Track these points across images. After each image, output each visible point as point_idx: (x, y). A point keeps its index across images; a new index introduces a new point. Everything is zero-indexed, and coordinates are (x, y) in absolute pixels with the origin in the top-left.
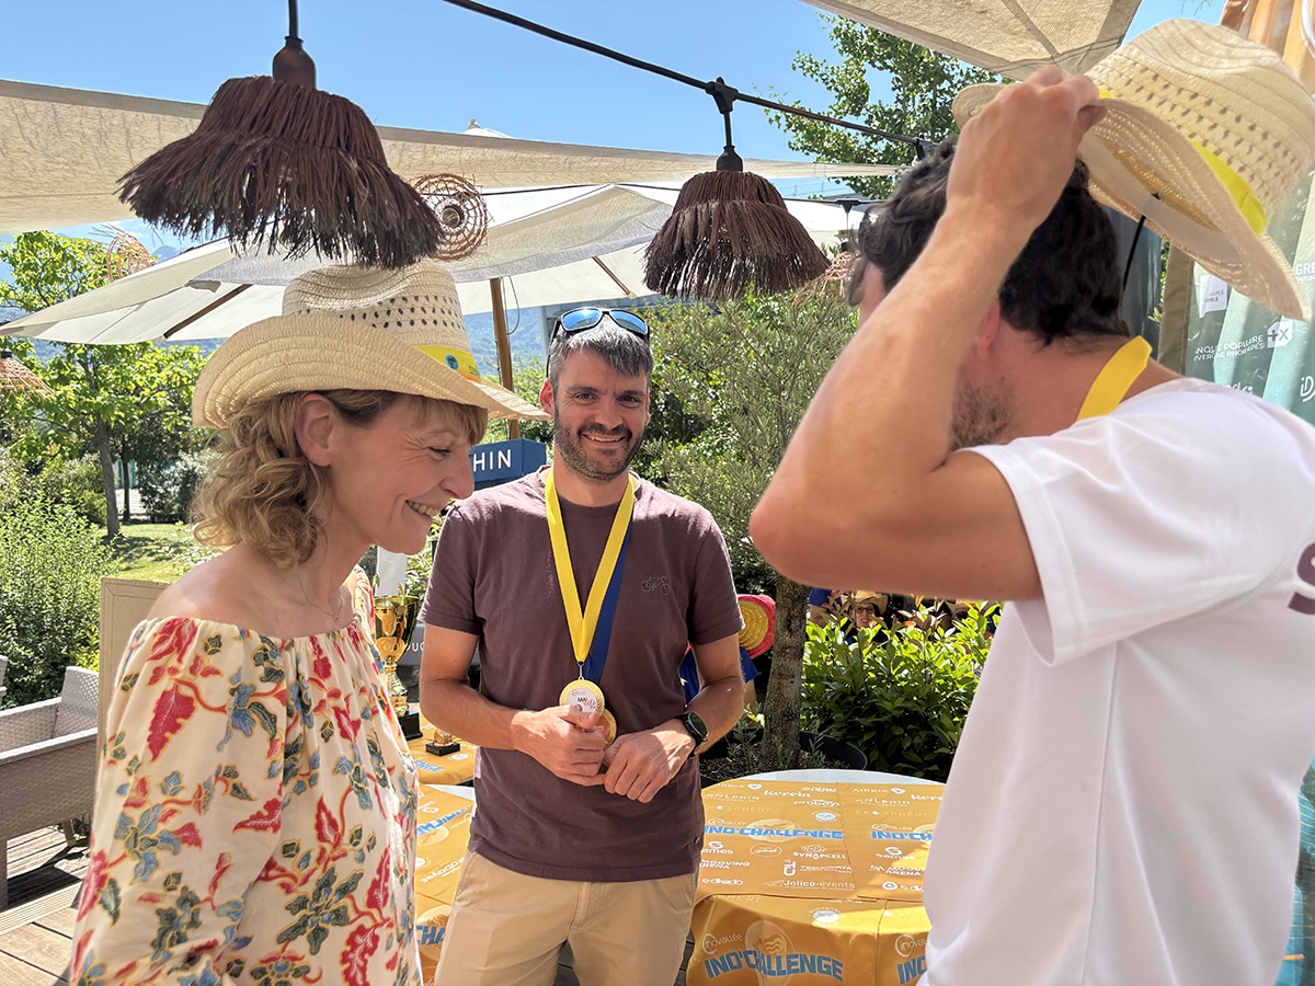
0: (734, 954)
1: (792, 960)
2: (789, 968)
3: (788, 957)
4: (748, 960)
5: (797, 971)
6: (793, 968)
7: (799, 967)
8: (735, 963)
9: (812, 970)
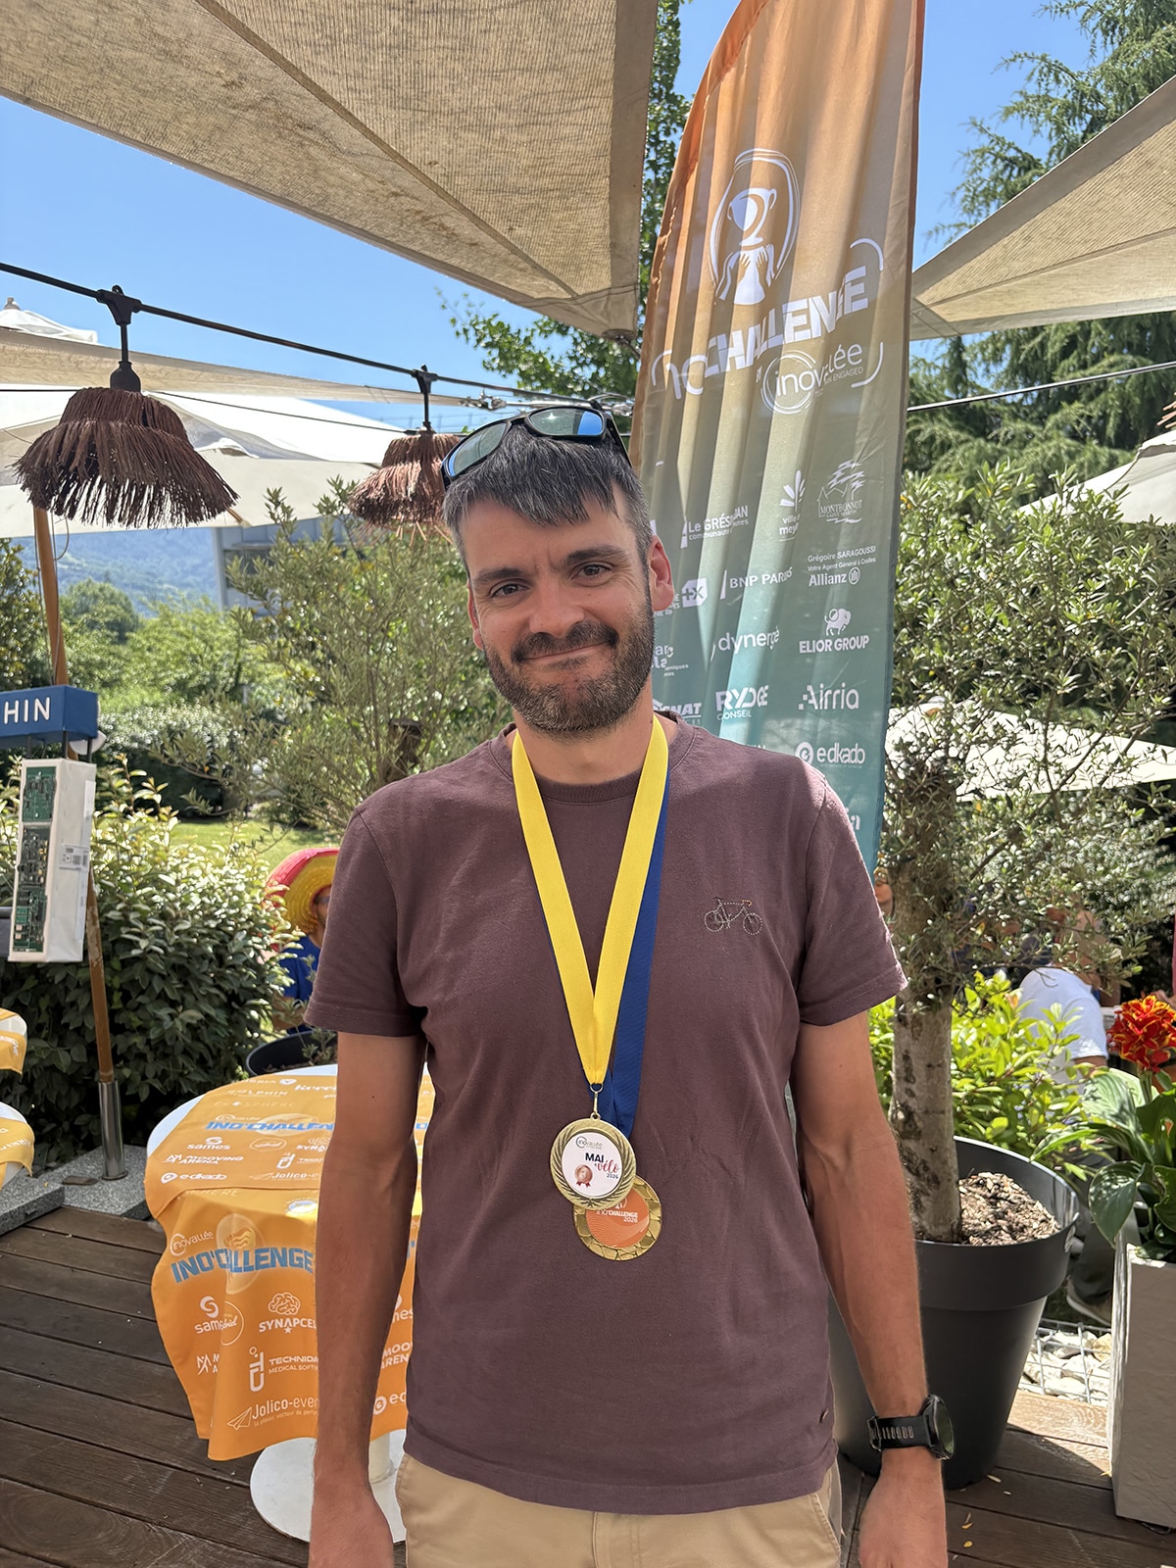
0: (206, 1254)
1: (262, 1255)
2: (257, 1262)
3: (256, 1251)
4: (219, 1259)
5: (266, 1266)
6: (263, 1262)
7: (269, 1261)
8: (207, 1265)
9: (283, 1264)
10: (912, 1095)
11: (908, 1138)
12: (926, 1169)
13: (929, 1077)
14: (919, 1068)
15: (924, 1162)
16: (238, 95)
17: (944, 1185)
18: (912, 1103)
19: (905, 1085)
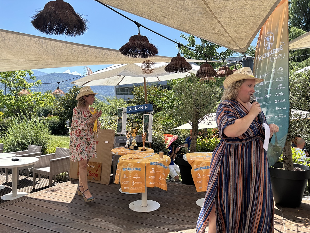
0: (199, 168)
6: (208, 168)
10: (286, 153)
11: (285, 160)
12: (289, 164)
13: (288, 151)
14: (287, 150)
15: (288, 163)
16: (217, 33)
17: (291, 166)
18: (286, 155)
19: (285, 152)
